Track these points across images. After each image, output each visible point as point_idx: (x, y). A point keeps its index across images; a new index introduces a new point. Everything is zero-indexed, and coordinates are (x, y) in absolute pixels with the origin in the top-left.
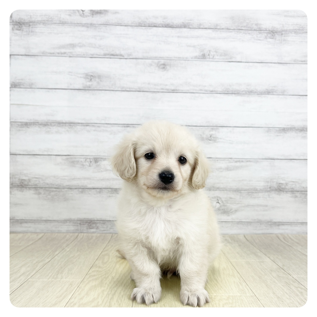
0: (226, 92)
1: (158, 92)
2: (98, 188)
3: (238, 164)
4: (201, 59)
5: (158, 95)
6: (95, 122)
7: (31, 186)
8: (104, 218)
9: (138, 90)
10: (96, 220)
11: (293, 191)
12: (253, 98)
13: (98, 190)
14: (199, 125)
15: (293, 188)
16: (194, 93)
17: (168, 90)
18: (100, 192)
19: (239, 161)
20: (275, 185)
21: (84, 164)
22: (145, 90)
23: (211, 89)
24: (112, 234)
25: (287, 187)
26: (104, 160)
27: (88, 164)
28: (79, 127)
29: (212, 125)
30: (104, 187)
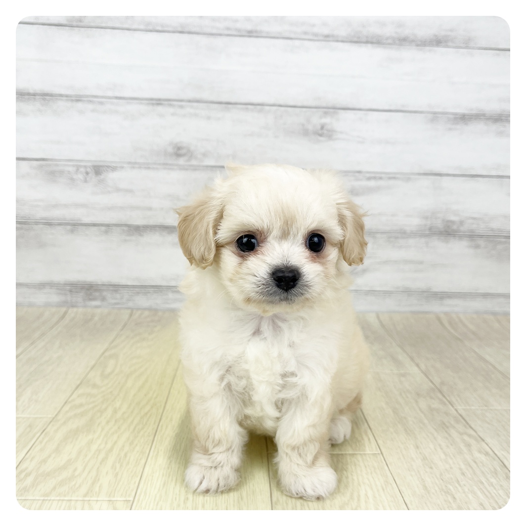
0: (355, 39)
1: (220, 35)
2: (102, 225)
3: (372, 183)
5: (219, 42)
6: (94, 94)
8: (116, 280)
9: (180, 29)
10: (100, 284)
11: (472, 236)
12: (409, 53)
13: (103, 228)
14: (299, 104)
15: (472, 231)
16: (291, 39)
17: (239, 30)
18: (106, 232)
19: (375, 178)
20: (439, 224)
21: (75, 177)
22: (193, 30)
23: (326, 31)
24: (132, 309)
25: (462, 229)
26: (112, 170)
27: (81, 176)
28: (62, 104)
29: (324, 105)
30: (114, 222)
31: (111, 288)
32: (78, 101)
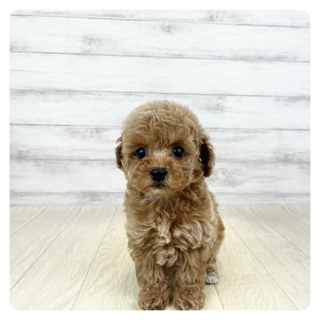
0: (235, 58)
1: (163, 57)
3: (245, 135)
4: (209, 21)
5: (162, 61)
6: (96, 90)
7: (31, 157)
8: (107, 190)
10: (99, 192)
11: (300, 162)
12: (263, 65)
14: (205, 93)
15: (300, 159)
16: (200, 59)
18: (102, 164)
21: (86, 134)
22: (148, 55)
24: (117, 206)
25: (294, 158)
27: (89, 134)
28: (79, 96)
29: (219, 93)
31: (105, 194)
32: (87, 94)
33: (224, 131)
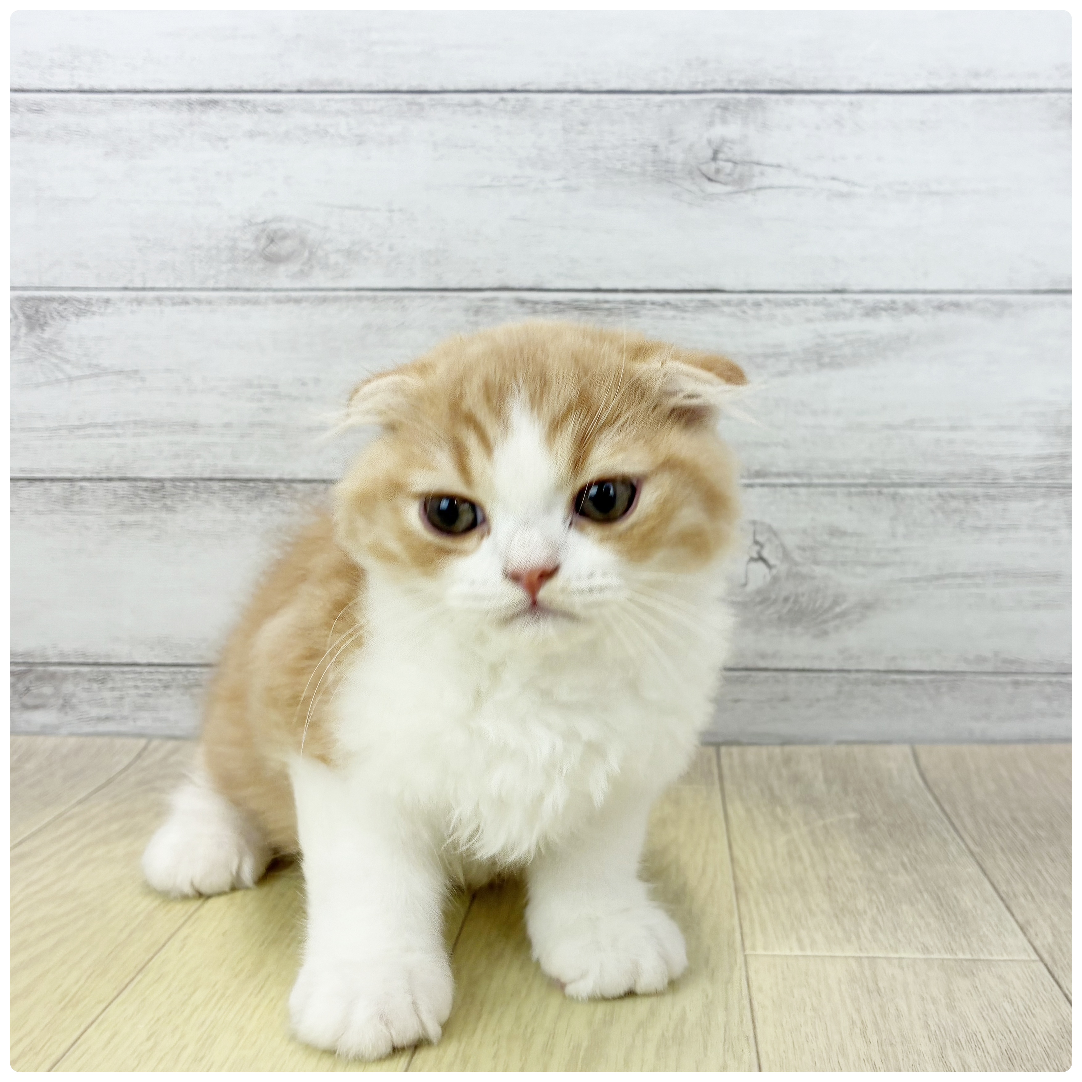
3: (883, 326)
14: (643, 85)
24: (147, 737)
26: (78, 313)
33: (757, 305)
